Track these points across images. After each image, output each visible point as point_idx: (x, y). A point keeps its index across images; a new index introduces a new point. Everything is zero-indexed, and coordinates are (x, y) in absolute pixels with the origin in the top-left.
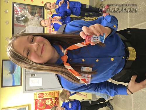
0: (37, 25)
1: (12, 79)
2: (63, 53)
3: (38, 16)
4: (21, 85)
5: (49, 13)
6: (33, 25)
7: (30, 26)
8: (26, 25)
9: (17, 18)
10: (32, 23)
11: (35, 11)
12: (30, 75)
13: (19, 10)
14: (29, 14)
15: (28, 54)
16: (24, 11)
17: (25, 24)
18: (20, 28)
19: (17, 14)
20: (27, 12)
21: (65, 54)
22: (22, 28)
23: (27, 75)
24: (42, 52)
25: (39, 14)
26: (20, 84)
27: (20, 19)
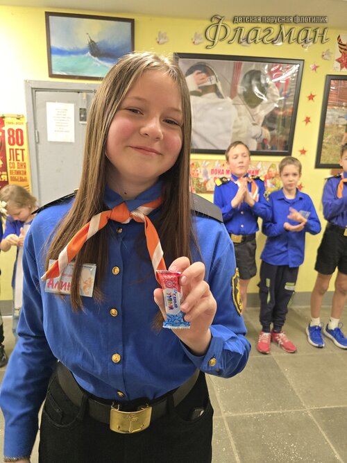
0: (237, 134)
1: (72, 48)
2: (135, 209)
3: (263, 137)
4: (51, 75)
5: (272, 169)
6: (236, 121)
7: (234, 111)
8: (237, 98)
9: (259, 72)
10: (243, 117)
11: (278, 129)
12: (85, 107)
13: (282, 79)
14: (270, 108)
15: (130, 110)
16: (278, 95)
17: (240, 95)
18: (230, 80)
19: (270, 73)
20: (276, 105)
21: (134, 213)
22: (229, 86)
23: (84, 98)
24: (137, 148)
25: (269, 139)
26: (55, 72)
27: (254, 82)
